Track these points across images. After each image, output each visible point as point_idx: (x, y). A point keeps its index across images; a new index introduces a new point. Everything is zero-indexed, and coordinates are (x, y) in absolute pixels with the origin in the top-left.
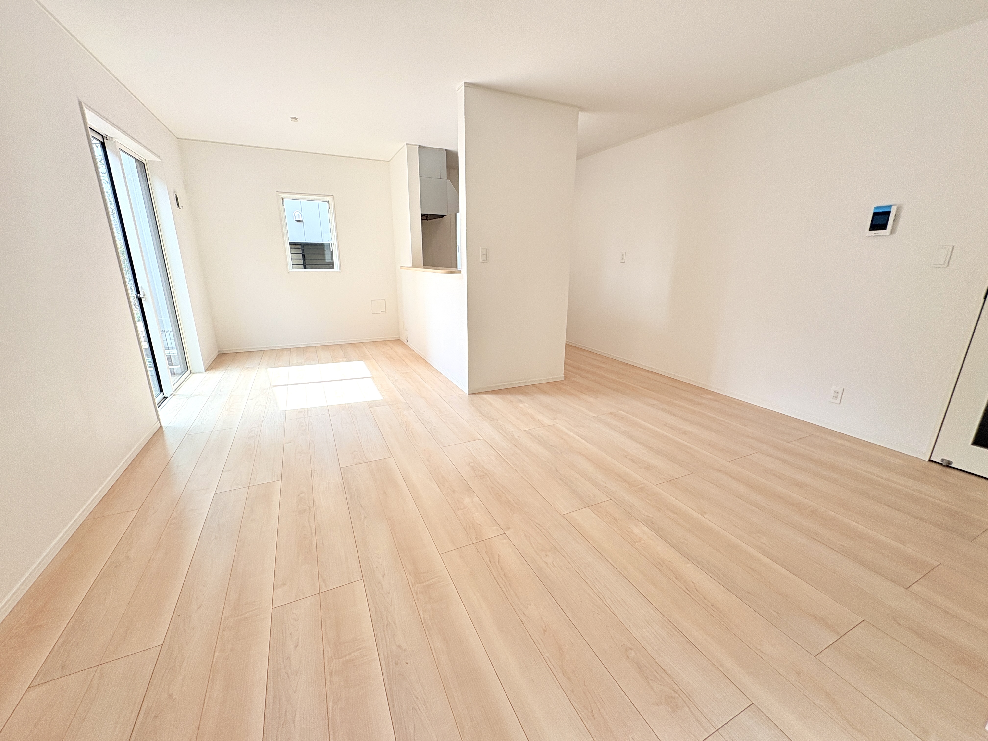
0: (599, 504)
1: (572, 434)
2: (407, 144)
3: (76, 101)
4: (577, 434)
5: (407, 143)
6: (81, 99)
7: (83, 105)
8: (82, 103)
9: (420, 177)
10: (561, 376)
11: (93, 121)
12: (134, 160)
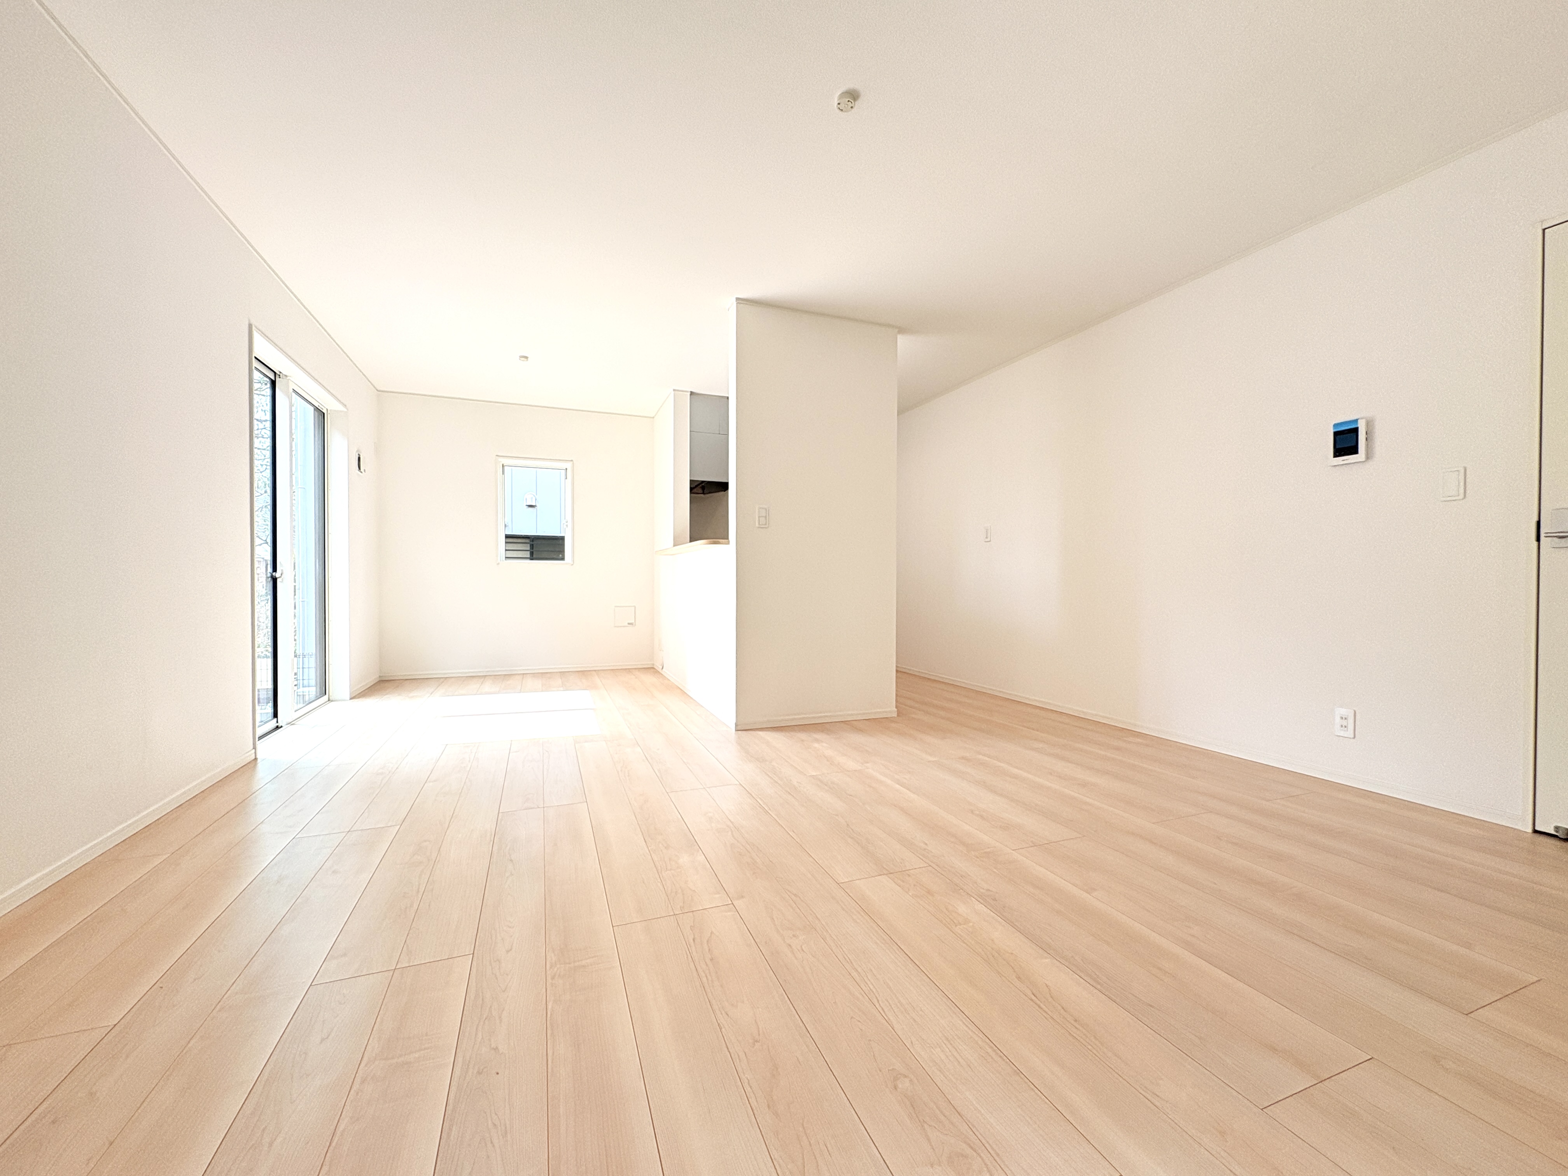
0: (907, 872)
1: (889, 782)
2: (674, 390)
3: (247, 323)
4: (898, 782)
5: (675, 388)
6: (253, 322)
7: (254, 328)
8: (253, 326)
9: (690, 431)
10: (890, 708)
11: (262, 349)
12: (312, 408)
